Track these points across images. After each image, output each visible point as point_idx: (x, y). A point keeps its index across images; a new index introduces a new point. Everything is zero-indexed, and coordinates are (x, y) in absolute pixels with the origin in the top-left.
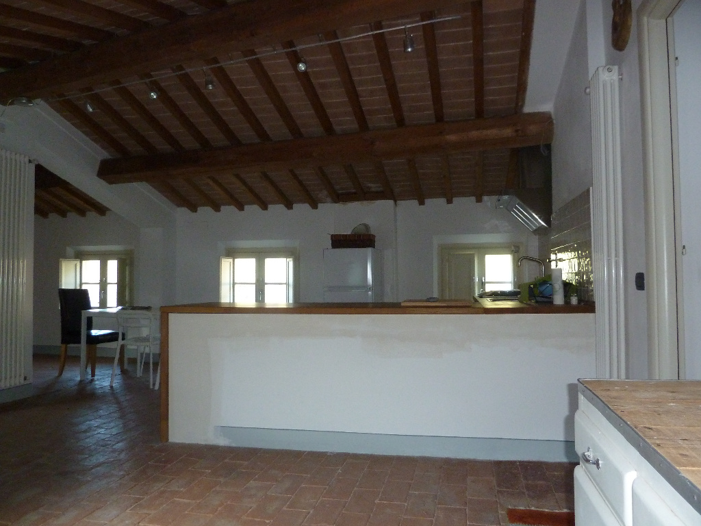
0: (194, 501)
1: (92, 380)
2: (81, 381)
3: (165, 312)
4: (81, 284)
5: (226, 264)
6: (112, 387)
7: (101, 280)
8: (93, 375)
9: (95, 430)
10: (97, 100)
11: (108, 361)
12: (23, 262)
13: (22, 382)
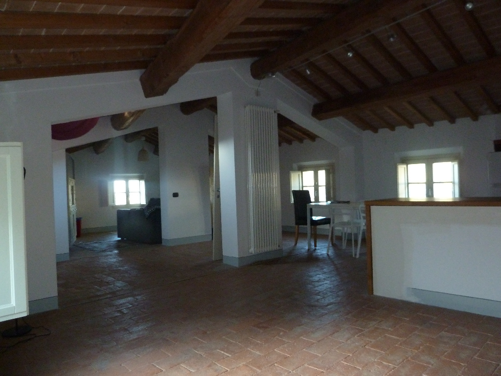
0: (401, 339)
1: (315, 249)
2: (309, 250)
3: (369, 205)
4: (303, 187)
5: (401, 169)
6: (328, 255)
7: (315, 184)
8: (315, 246)
9: (324, 281)
10: (312, 66)
11: (324, 237)
12: (275, 175)
13: (278, 248)
